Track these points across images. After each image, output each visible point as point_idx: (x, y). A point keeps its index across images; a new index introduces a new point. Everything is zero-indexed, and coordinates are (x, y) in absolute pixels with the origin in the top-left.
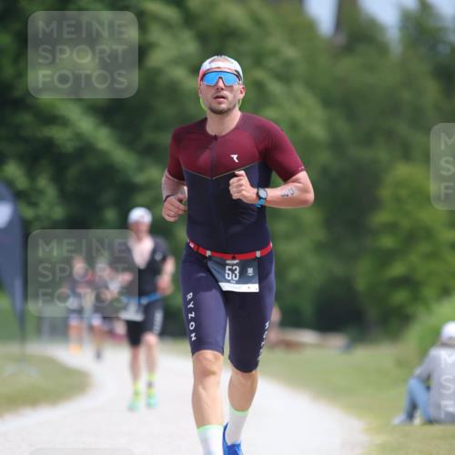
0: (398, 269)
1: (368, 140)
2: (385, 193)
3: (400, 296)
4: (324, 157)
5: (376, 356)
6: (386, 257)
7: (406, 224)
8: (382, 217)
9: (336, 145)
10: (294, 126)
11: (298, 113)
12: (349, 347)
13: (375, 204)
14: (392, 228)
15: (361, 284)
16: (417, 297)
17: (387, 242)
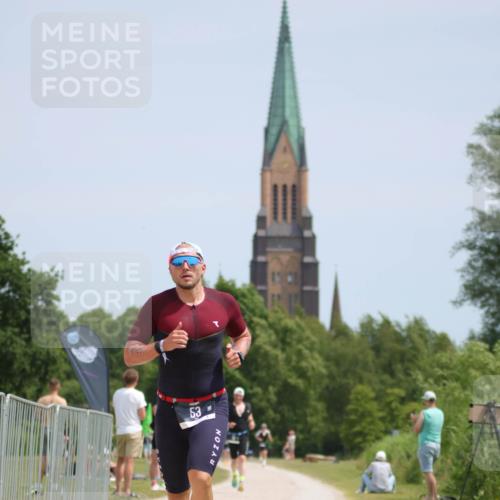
0: (357, 429)
1: (345, 374)
2: (352, 397)
3: (359, 440)
4: (326, 381)
5: (349, 465)
6: (352, 424)
7: (361, 409)
8: (350, 407)
9: (331, 377)
10: (313, 368)
11: (314, 363)
12: (337, 461)
13: (348, 402)
14: (355, 411)
15: (342, 435)
16: (365, 441)
17: (353, 417)
